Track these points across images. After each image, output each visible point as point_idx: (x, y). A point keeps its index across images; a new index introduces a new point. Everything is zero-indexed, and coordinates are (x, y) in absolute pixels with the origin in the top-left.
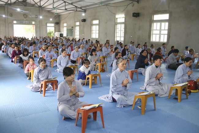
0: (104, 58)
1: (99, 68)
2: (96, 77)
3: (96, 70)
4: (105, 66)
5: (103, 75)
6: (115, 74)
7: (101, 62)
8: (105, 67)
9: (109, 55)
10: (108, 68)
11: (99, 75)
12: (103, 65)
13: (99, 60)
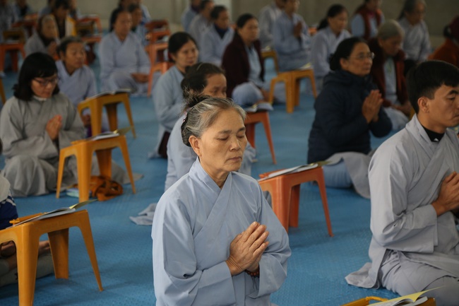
0: (112, 108)
1: (81, 174)
2: (60, 235)
3: (59, 189)
5: (104, 218)
6: (181, 204)
8: (124, 167)
9: (141, 88)
10: (142, 168)
11: (82, 219)
12: (104, 155)
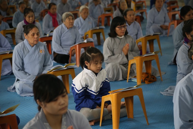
0: (151, 42)
1: (137, 71)
2: (129, 99)
3: (128, 78)
4: (154, 66)
5: (149, 92)
6: (187, 87)
7: (141, 54)
8: (157, 68)
9: (164, 32)
11: (139, 92)
12: (148, 63)
13: (136, 47)
